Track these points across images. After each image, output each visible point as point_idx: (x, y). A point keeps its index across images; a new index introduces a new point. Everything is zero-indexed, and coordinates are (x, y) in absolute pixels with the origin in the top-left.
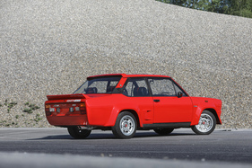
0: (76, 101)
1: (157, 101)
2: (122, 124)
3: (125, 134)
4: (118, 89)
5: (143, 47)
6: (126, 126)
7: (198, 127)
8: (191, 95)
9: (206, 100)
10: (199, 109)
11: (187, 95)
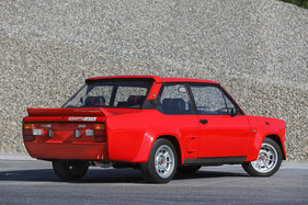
0: (86, 119)
1: (204, 122)
2: (157, 158)
3: (161, 175)
4: (151, 101)
5: (52, 24)
6: (162, 162)
7: (254, 164)
8: (247, 114)
9: (268, 122)
10: (259, 136)
11: (242, 113)
